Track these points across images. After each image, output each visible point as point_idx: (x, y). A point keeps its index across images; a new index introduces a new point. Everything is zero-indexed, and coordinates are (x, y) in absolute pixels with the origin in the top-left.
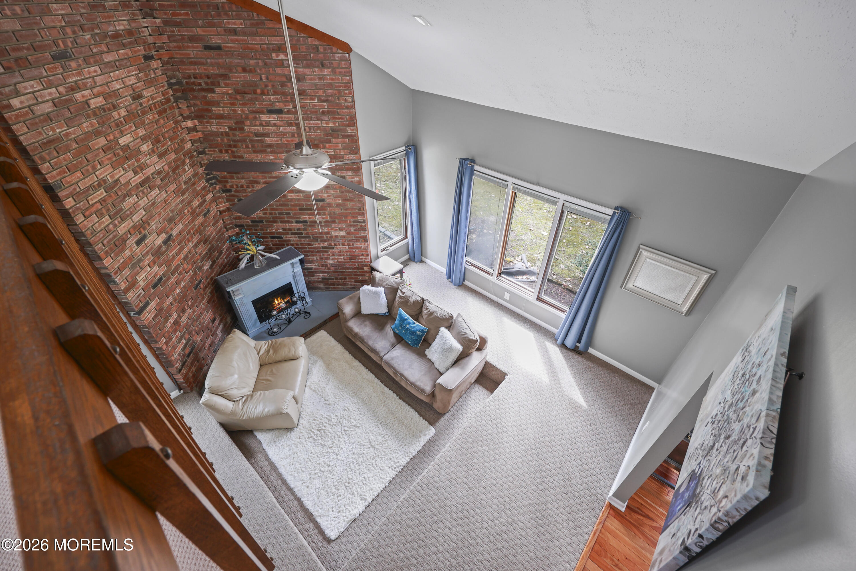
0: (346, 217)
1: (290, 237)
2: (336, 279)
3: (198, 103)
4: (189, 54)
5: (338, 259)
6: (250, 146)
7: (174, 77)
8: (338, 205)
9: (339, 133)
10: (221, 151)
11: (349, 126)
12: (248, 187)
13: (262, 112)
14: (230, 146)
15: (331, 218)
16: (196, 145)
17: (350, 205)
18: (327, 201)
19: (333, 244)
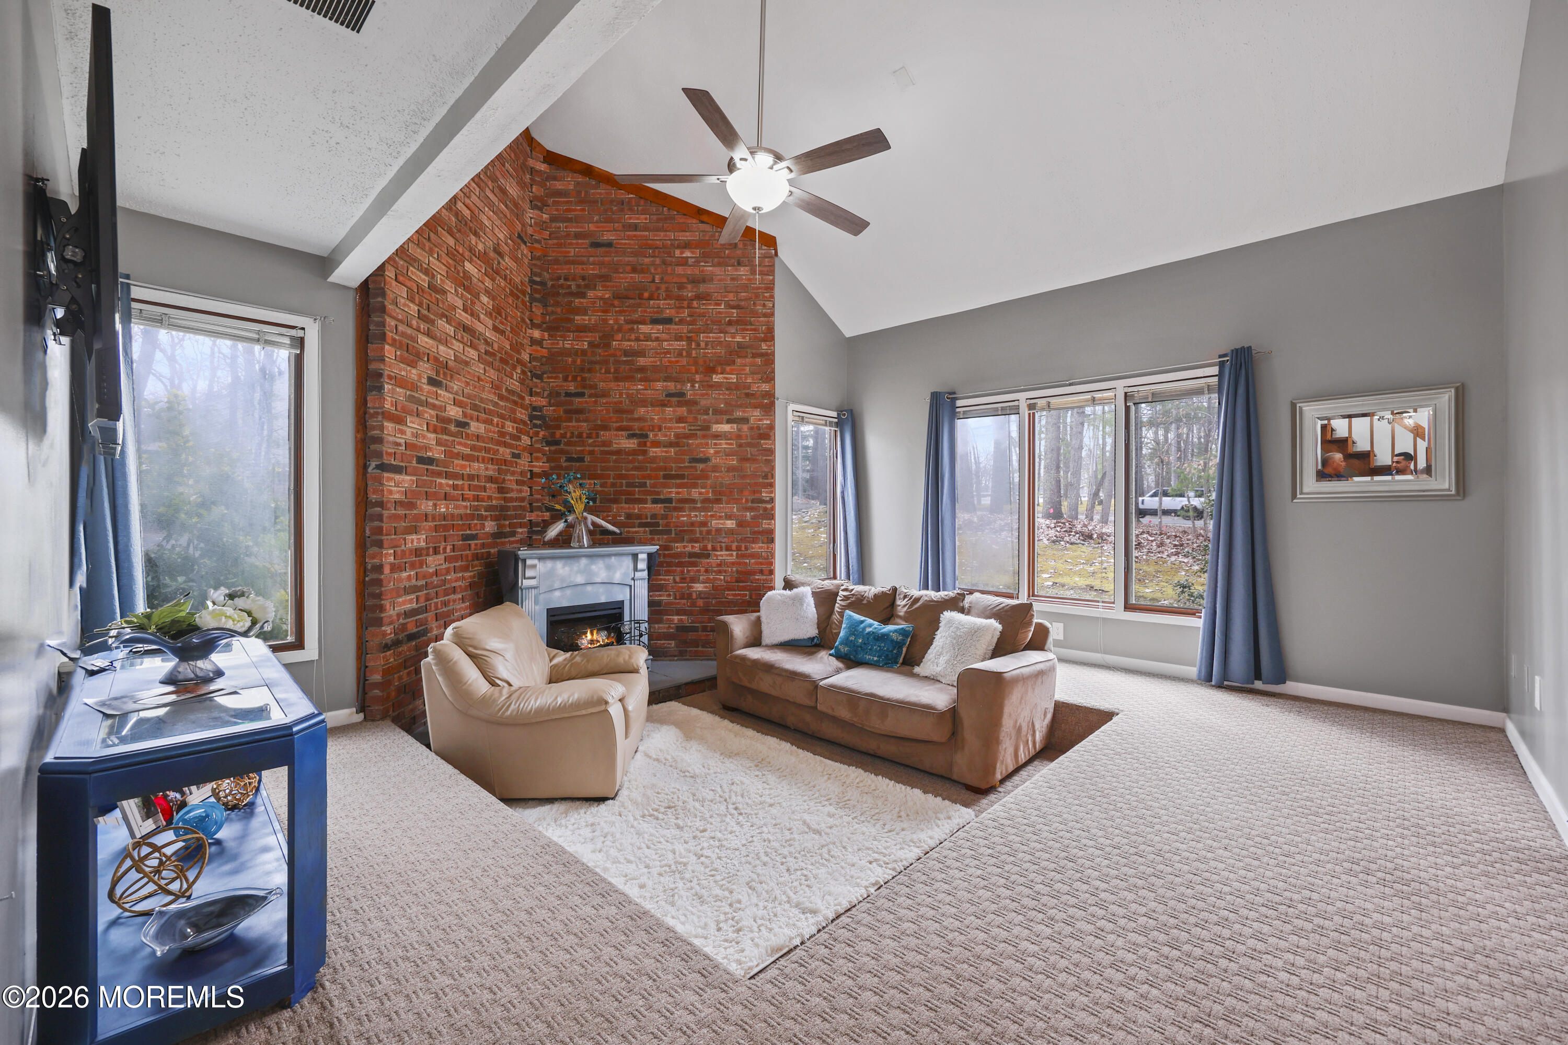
0: (741, 492)
1: (636, 532)
2: (704, 629)
3: (559, 310)
4: (569, 252)
5: (715, 579)
6: (612, 370)
7: (540, 275)
8: (730, 469)
9: (749, 351)
10: (566, 379)
11: (765, 340)
12: (589, 436)
13: (643, 323)
14: (582, 370)
15: (714, 492)
16: (534, 363)
17: (749, 468)
18: (715, 461)
19: (709, 547)
